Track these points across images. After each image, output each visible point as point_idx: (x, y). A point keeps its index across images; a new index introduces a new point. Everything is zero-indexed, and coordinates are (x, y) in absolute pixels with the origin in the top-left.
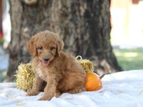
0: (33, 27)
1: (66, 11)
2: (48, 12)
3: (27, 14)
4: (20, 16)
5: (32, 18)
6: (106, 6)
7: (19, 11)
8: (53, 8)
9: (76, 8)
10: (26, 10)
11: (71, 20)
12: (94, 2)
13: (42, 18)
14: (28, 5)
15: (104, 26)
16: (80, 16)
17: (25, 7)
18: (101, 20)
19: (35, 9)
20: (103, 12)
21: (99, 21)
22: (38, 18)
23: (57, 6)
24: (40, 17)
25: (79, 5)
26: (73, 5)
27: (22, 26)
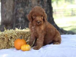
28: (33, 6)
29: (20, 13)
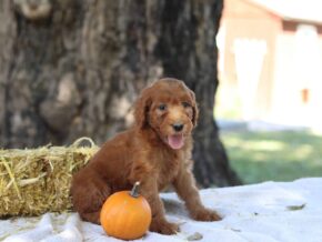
0: (38, 72)
1: (115, 39)
2: (74, 39)
3: (26, 41)
4: (10, 43)
5: (36, 50)
6: (206, 32)
7: (9, 34)
8: (85, 30)
9: (139, 33)
10: (23, 32)
11: (126, 60)
12: (180, 21)
13: (60, 51)
14: (29, 21)
15: (199, 77)
16: (146, 53)
17: (23, 23)
18: (192, 64)
19: (44, 30)
20: (199, 44)
21: (188, 66)
22: (50, 51)
23: (96, 26)
24: (55, 48)
25: (144, 27)
26: (130, 26)
27: (13, 66)
28: (81, 68)
29: (18, 95)
